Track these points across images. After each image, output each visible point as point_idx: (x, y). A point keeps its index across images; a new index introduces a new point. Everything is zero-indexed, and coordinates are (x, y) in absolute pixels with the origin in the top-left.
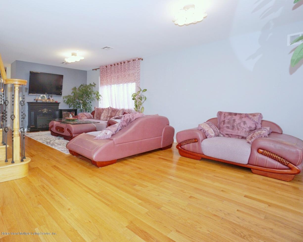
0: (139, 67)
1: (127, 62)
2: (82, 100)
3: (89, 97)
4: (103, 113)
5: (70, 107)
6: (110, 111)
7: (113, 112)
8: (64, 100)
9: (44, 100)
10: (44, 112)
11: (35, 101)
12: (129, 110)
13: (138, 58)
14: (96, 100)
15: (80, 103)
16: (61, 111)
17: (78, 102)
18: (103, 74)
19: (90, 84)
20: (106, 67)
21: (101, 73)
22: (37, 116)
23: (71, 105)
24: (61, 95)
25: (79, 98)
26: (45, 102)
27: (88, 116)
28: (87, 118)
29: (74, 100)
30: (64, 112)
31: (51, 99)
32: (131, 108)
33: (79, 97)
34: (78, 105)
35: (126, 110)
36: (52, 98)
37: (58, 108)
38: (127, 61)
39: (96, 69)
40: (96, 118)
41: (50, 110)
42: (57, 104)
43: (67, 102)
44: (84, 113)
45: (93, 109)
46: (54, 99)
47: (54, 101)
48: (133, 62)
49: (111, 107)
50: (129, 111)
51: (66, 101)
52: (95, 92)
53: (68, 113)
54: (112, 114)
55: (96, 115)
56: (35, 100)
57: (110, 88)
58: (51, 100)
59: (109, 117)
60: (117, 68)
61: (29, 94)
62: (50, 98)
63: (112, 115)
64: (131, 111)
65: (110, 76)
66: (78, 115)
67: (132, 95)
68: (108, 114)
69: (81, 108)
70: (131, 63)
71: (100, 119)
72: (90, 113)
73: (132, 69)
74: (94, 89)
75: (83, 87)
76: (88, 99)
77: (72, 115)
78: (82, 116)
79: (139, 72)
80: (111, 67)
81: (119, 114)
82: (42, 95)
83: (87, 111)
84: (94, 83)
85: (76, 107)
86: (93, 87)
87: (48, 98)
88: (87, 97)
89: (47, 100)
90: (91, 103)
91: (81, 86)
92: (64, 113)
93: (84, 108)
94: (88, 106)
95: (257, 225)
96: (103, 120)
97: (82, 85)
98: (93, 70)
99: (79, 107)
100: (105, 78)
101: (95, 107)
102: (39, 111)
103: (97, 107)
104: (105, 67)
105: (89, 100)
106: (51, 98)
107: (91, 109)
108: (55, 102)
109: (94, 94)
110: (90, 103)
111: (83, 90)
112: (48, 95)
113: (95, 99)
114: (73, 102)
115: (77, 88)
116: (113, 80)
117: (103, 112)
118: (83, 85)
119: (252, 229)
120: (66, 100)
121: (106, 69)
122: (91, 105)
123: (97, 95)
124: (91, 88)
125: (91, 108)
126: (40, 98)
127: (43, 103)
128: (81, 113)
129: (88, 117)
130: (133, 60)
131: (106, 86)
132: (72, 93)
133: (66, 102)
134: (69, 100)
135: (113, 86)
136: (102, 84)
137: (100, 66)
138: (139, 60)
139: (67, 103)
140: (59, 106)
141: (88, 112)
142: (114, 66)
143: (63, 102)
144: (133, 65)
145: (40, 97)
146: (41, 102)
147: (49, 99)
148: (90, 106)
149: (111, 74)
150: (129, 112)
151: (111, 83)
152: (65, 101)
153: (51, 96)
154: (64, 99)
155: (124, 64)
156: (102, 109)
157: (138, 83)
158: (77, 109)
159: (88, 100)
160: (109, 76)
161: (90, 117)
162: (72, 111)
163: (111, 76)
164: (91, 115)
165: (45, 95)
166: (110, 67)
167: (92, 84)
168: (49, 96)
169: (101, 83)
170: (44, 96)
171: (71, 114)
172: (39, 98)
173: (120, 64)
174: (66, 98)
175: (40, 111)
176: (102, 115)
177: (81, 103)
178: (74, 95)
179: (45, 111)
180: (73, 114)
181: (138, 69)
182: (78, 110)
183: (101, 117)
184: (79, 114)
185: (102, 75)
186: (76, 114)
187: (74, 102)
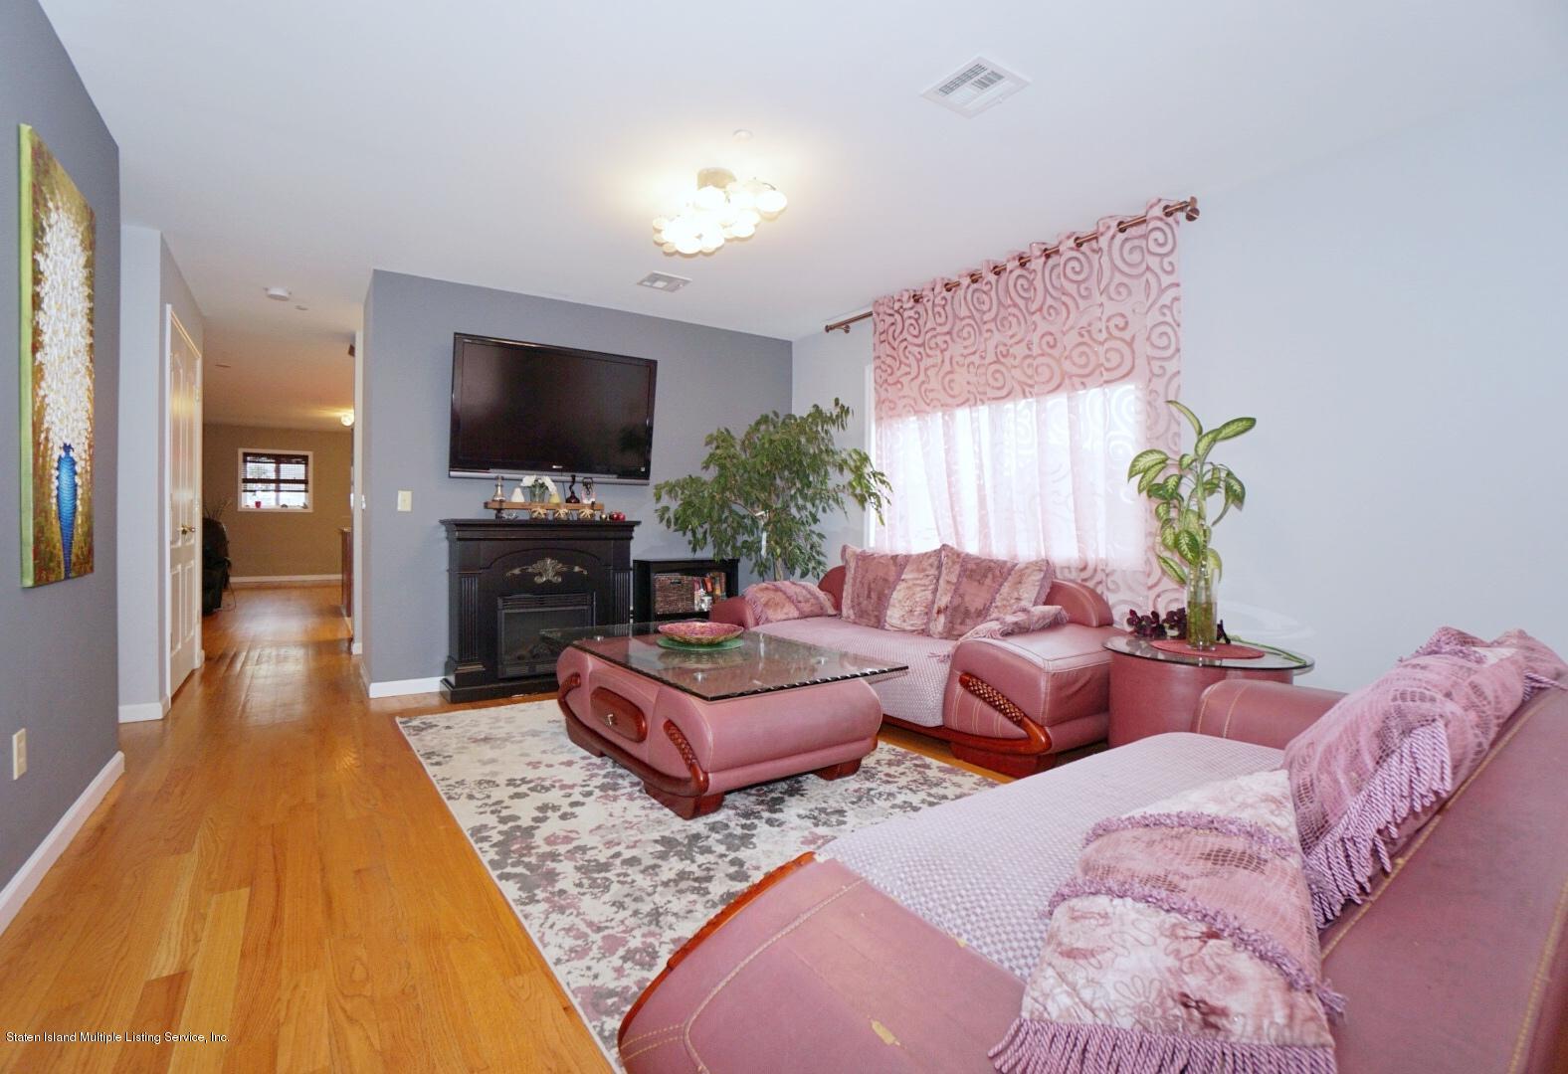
0: (1171, 263)
1: (1071, 243)
2: (766, 507)
3: (809, 485)
4: (901, 586)
5: (694, 550)
6: (951, 575)
7: (970, 577)
8: (659, 506)
9: (542, 507)
10: (539, 580)
11: (491, 515)
12: (1084, 569)
13: (1163, 204)
14: (851, 504)
15: (754, 520)
16: (645, 568)
17: (744, 517)
18: (895, 344)
19: (816, 406)
20: (917, 299)
21: (883, 337)
22: (500, 602)
23: (705, 533)
24: (646, 475)
25: (748, 493)
26: (550, 518)
27: (807, 601)
28: (796, 614)
29: (722, 508)
30: (662, 577)
31: (586, 501)
32: (1102, 555)
33: (748, 488)
34: (746, 537)
35: (1062, 568)
36: (588, 494)
37: (625, 552)
38: (1069, 237)
39: (845, 326)
40: (851, 612)
41: (577, 569)
42: (621, 529)
43: (677, 519)
44: (778, 583)
45: (833, 561)
46: (604, 498)
47: (601, 510)
48: (1121, 236)
49: (952, 543)
50: (1085, 575)
51: (671, 514)
52: (844, 455)
53: (686, 579)
54: (962, 596)
55: (856, 596)
56: (486, 505)
57: (946, 424)
58: (584, 506)
59: (939, 612)
60: (993, 293)
61: (452, 473)
62: (577, 494)
63: (967, 598)
64: (1100, 576)
65: (942, 351)
66: (743, 597)
67: (1133, 465)
68: (935, 591)
69: (763, 552)
70: (1110, 246)
71: (878, 623)
72: (811, 584)
73: (1112, 288)
74: (841, 440)
75: (771, 428)
76: (800, 502)
77: (708, 593)
78: (766, 605)
79: (1176, 299)
80: (948, 295)
81: (1016, 595)
82: (529, 480)
83: (798, 571)
84: (837, 401)
85: (734, 547)
86: (833, 430)
87: (569, 495)
88: (798, 485)
89: (558, 505)
90: (816, 520)
91: (758, 423)
92: (661, 579)
93: (779, 551)
94: (802, 542)
96: (904, 631)
97: (765, 419)
98: (828, 329)
99: (750, 549)
100: (909, 366)
101: (844, 549)
102: (508, 574)
103: (859, 550)
104: (905, 299)
105: (809, 505)
106: (584, 492)
107: (821, 558)
108: (611, 517)
109: (841, 470)
110: (810, 520)
111: (771, 442)
112: (567, 477)
113: (844, 496)
114: (715, 515)
115: (739, 434)
116: (961, 377)
117: (899, 579)
118: (771, 415)
120: (674, 505)
121: (911, 313)
122: (821, 536)
123: (858, 472)
124: (823, 434)
125: (818, 553)
126: (518, 497)
127: (536, 524)
128: (764, 585)
129: (806, 608)
130: (1120, 223)
131: (913, 418)
132: (706, 467)
133: (672, 516)
134: (688, 504)
135: (962, 414)
136: (888, 408)
137: (876, 303)
138: (1169, 214)
139: (681, 523)
140: (632, 543)
141: (804, 575)
142: (968, 287)
143: (655, 518)
144: (1124, 260)
145: (518, 491)
146: (524, 516)
147: (573, 499)
148: (815, 538)
149: (947, 338)
150: (1085, 580)
151: (953, 399)
152: (667, 509)
153: (586, 484)
154: (658, 499)
155: (1045, 263)
156: (895, 558)
157: (1171, 379)
158: (738, 560)
159: (804, 508)
160: (938, 352)
161: (817, 610)
162: (710, 569)
163: (945, 350)
164: (821, 595)
165: (547, 480)
166: (944, 298)
167: (828, 408)
168: (574, 482)
169: (880, 403)
170: (542, 485)
171: (705, 586)
172: (512, 492)
173: (1017, 263)
174: (670, 492)
175: (517, 571)
176: (898, 595)
177: (762, 523)
178: (721, 476)
179: (548, 570)
180: (718, 587)
181: (1166, 280)
182: (745, 566)
183: (889, 613)
184: (752, 589)
185: (889, 351)
186: (731, 589)
187: (720, 520)
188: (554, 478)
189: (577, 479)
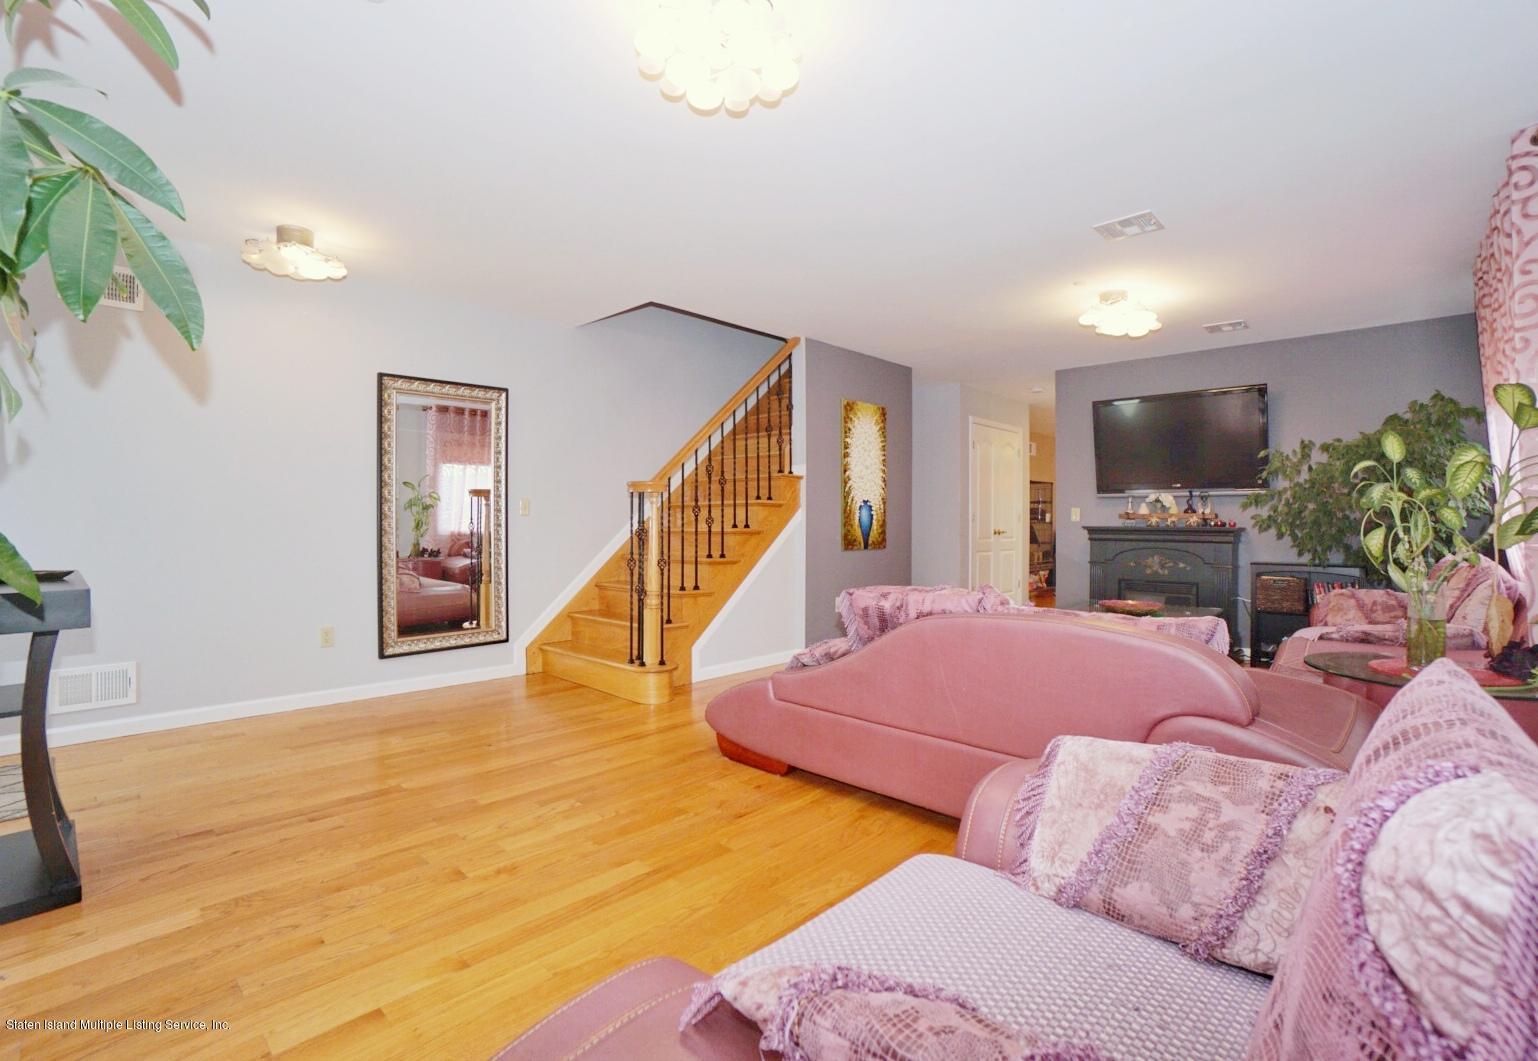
10: (1149, 572)
24: (1263, 486)
26: (1169, 525)
30: (1266, 577)
36: (1204, 505)
37: (1230, 553)
41: (1181, 565)
42: (1224, 535)
46: (1228, 506)
53: (1293, 581)
56: (1120, 516)
58: (1195, 516)
61: (1100, 495)
62: (1195, 507)
82: (1152, 495)
87: (1186, 506)
89: (1176, 516)
92: (1264, 579)
95: (238, 946)
102: (1127, 565)
106: (1199, 504)
112: (1185, 493)
119: (237, 929)
126: (1142, 510)
127: (1150, 530)
145: (1143, 505)
147: (1191, 510)
153: (1202, 498)
165: (1168, 496)
168: (1191, 496)
170: (1163, 500)
172: (1139, 506)
175: (1132, 564)
179: (1157, 567)
188: (1175, 494)
189: (1194, 494)
